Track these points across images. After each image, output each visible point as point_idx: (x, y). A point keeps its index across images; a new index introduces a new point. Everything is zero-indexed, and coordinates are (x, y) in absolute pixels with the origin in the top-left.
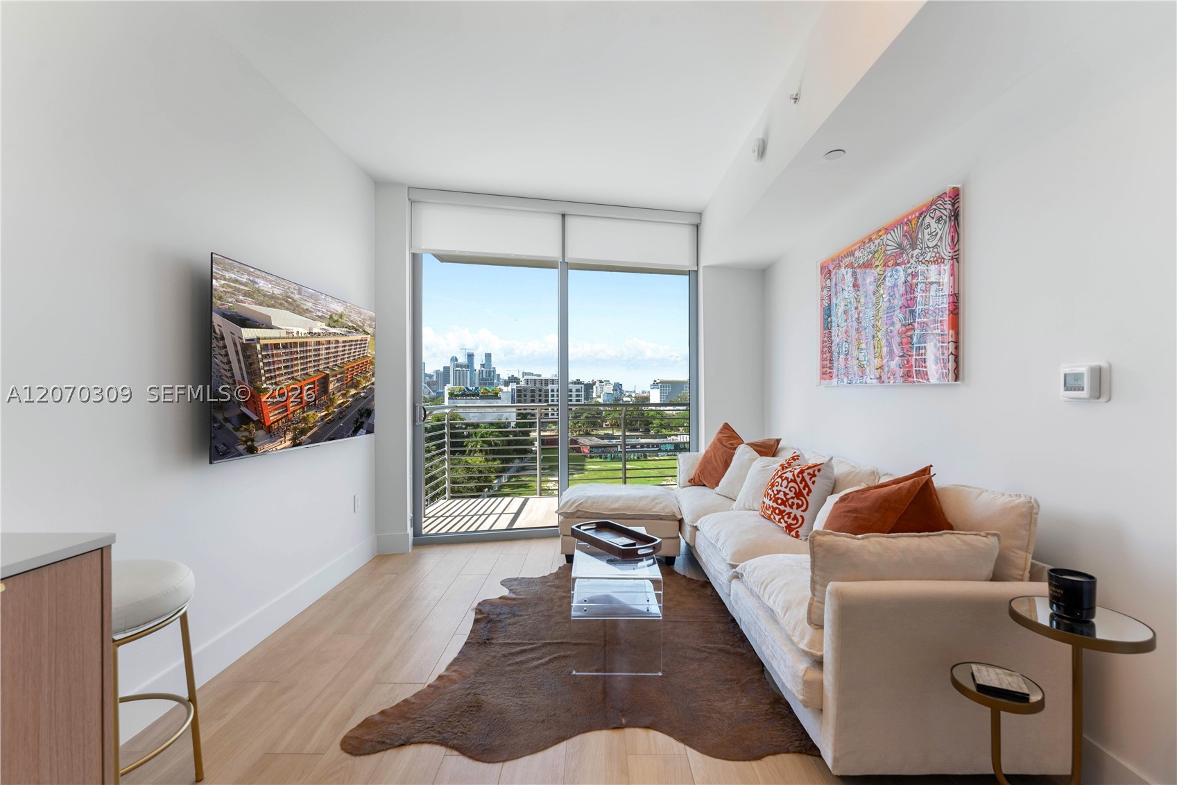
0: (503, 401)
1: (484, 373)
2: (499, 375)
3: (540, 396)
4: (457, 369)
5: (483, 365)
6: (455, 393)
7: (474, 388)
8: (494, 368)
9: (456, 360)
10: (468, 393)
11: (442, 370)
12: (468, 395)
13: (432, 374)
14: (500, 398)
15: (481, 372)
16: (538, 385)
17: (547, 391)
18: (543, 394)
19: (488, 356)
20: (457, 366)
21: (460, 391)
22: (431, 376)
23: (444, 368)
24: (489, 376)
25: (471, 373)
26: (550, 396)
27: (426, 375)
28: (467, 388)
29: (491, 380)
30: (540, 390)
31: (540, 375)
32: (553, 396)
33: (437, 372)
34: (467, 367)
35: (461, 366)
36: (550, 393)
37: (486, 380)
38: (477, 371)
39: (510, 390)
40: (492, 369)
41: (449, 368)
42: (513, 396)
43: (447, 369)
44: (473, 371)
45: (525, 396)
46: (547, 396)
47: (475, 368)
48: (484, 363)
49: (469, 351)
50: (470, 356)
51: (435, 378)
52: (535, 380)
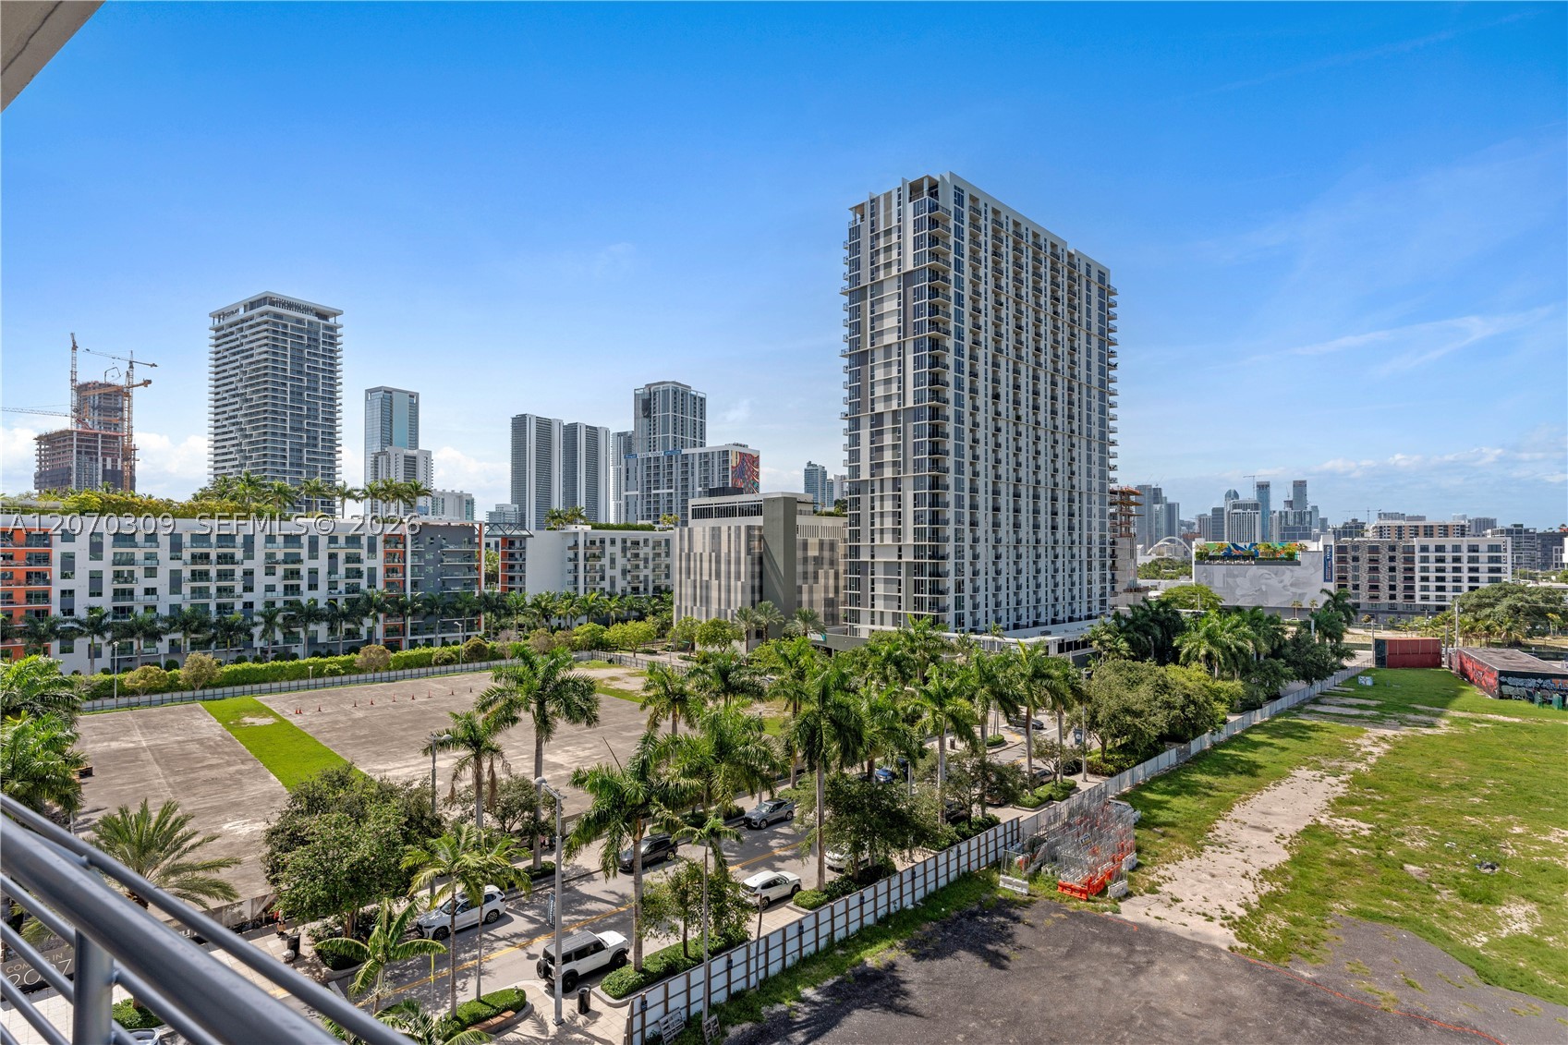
0: (1306, 568)
1: (1291, 517)
2: (1324, 521)
3: (1392, 559)
4: (1235, 511)
5: (1290, 503)
6: (1211, 554)
7: (1248, 545)
8: (1315, 508)
9: (1236, 495)
10: (1235, 552)
11: (1210, 514)
12: (1237, 557)
13: (1193, 521)
14: (1298, 563)
15: (1283, 516)
16: (1394, 538)
17: (1410, 550)
18: (1399, 555)
19: (1300, 487)
20: (1235, 506)
21: (1220, 549)
22: (1190, 525)
23: (1214, 510)
24: (1301, 522)
25: (1263, 518)
26: (1417, 559)
27: (1182, 523)
28: (1234, 545)
29: (1305, 529)
30: (1393, 549)
31: (1422, 518)
32: (1425, 559)
33: (1201, 519)
34: (1256, 506)
35: (1245, 506)
36: (1418, 555)
37: (1293, 529)
38: (1277, 514)
39: (1321, 549)
40: (1309, 509)
41: (1222, 510)
42: (1327, 561)
43: (1218, 512)
44: (1267, 514)
45: (1356, 559)
46: (1411, 560)
47: (1272, 509)
48: (1291, 499)
49: (1262, 479)
50: (1263, 488)
51: (1196, 528)
52: (1400, 527)
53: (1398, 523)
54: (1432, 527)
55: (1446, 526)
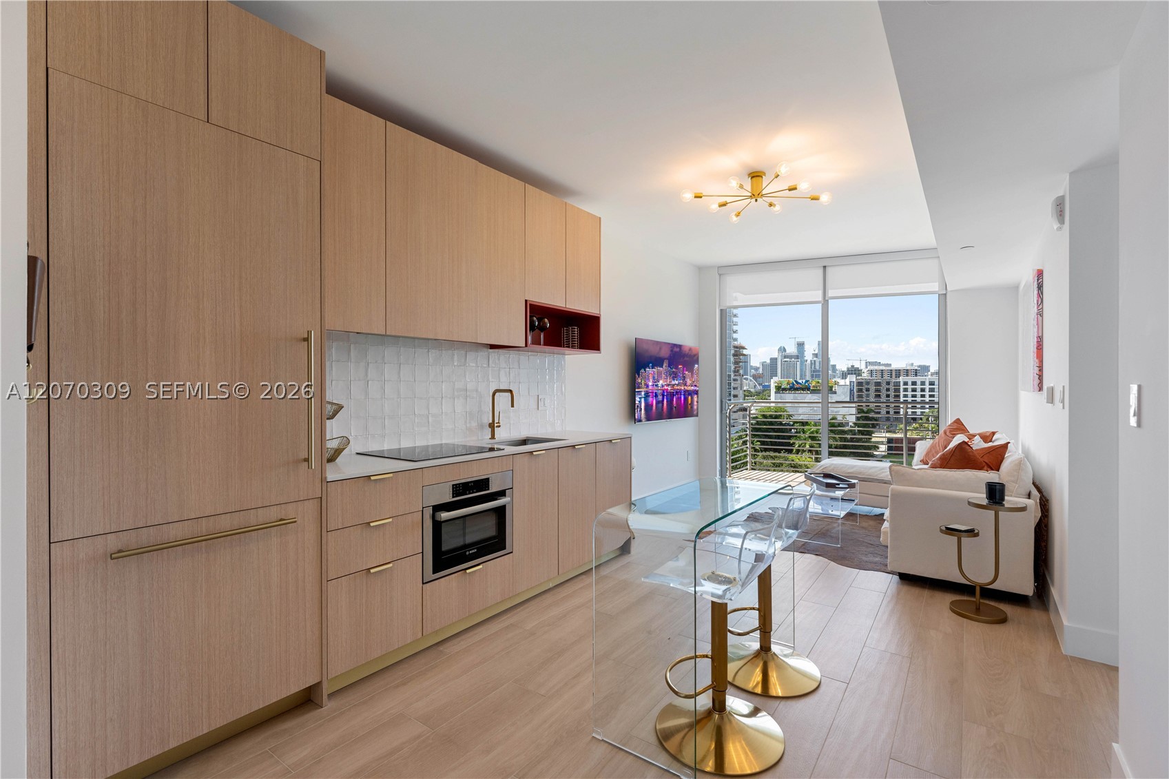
0: (839, 396)
1: (817, 364)
2: (834, 366)
3: (888, 390)
4: (785, 360)
5: (816, 355)
6: (782, 386)
7: (804, 381)
9: (785, 350)
10: (797, 386)
11: (768, 361)
12: (797, 389)
13: (758, 366)
14: (835, 393)
15: (812, 363)
16: (886, 377)
17: (898, 384)
18: (892, 387)
20: (785, 357)
21: (788, 384)
22: (757, 369)
23: (771, 359)
24: (823, 367)
25: (801, 364)
26: (902, 390)
27: (752, 367)
28: (796, 381)
29: (825, 371)
30: (888, 383)
31: (890, 365)
32: (906, 390)
33: (763, 364)
34: (797, 357)
35: (790, 357)
36: (902, 387)
37: (819, 371)
38: (809, 362)
39: (848, 383)
40: (827, 359)
41: (776, 359)
42: (851, 391)
43: (774, 360)
44: (803, 362)
45: (868, 390)
46: (897, 390)
47: (806, 358)
48: (816, 352)
49: (800, 340)
50: (801, 345)
51: (761, 371)
52: (882, 370)
53: (882, 368)
54: (900, 370)
55: (907, 370)
